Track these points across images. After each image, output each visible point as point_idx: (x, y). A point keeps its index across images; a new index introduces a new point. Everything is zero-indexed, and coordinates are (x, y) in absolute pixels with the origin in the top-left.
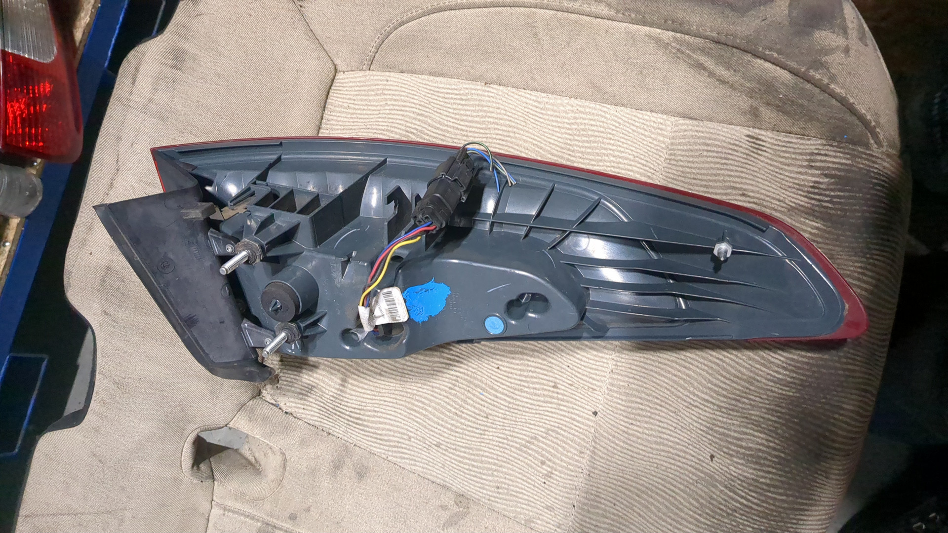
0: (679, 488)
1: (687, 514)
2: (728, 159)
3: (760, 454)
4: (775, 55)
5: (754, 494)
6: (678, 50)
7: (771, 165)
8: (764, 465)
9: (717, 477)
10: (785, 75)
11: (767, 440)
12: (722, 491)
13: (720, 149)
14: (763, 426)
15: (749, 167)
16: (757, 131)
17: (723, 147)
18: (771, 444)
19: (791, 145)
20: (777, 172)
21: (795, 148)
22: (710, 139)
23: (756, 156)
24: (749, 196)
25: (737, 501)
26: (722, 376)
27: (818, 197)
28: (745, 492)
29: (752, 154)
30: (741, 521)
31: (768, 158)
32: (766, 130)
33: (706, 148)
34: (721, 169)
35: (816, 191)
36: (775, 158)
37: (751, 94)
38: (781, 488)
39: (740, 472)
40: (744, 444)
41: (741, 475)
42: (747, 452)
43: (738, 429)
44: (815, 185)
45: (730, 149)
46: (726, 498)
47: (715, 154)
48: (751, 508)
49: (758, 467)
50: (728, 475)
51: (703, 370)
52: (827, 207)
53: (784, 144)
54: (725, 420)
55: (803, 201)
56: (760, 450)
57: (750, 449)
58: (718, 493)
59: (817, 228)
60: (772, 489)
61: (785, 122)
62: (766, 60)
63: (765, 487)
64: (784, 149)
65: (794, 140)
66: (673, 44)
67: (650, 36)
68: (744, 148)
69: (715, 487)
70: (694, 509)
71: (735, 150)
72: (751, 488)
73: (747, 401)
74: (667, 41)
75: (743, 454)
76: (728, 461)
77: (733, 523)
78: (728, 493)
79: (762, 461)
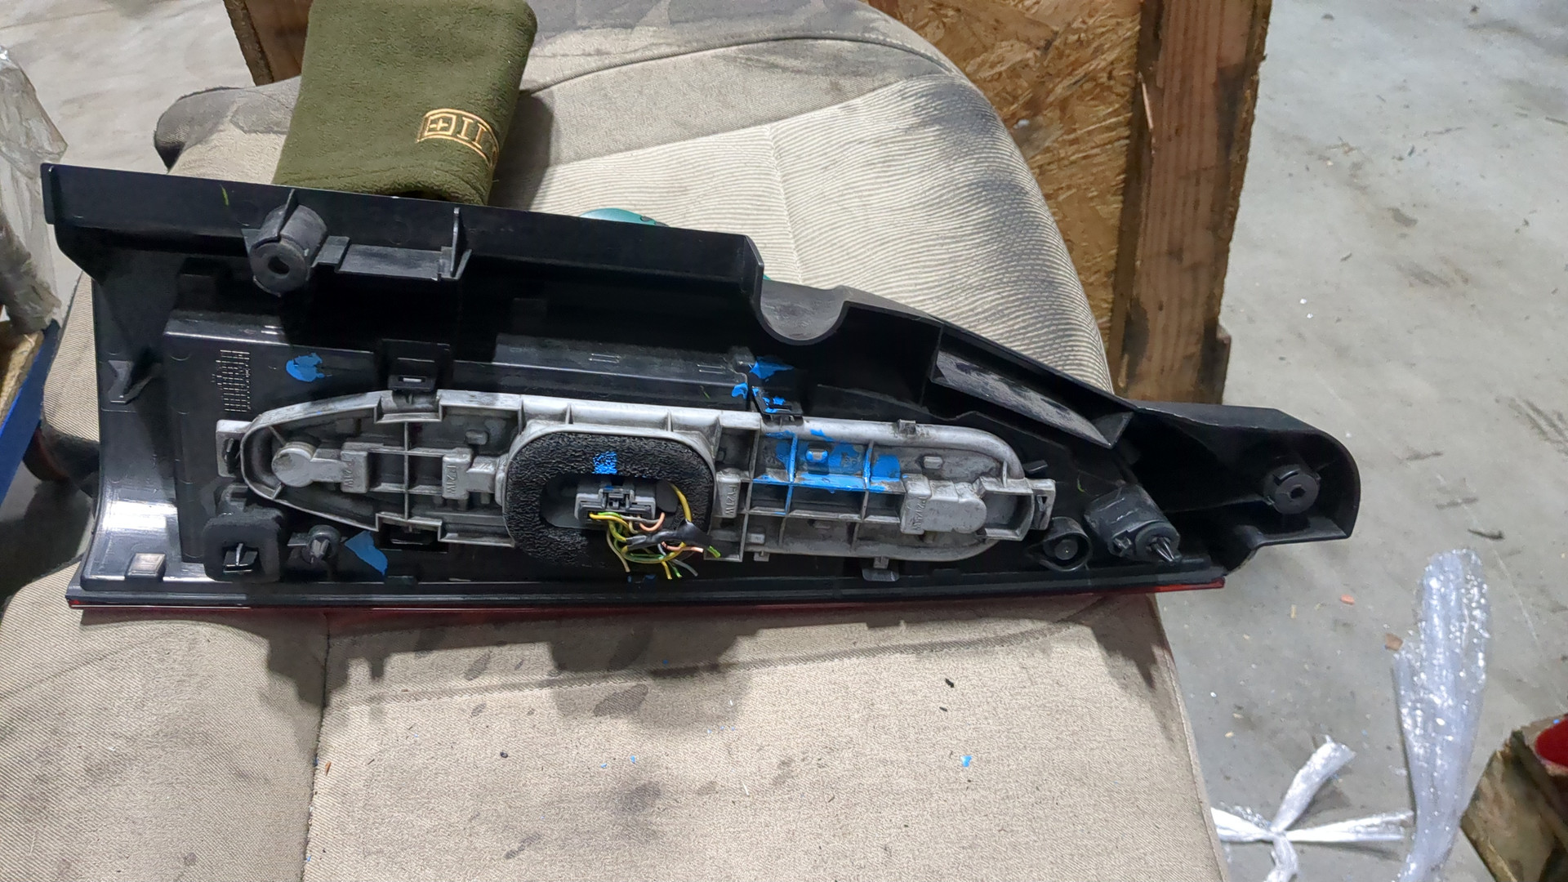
4: (831, 32)
6: (747, 59)
10: (847, 44)
11: (999, 293)
18: (1004, 294)
26: (926, 272)
37: (825, 71)
38: (1037, 323)
40: (980, 310)
42: (987, 314)
43: (967, 302)
44: (917, 106)
51: (906, 280)
54: (950, 304)
55: (913, 120)
59: (938, 130)
60: (1030, 329)
61: (867, 83)
62: (825, 38)
66: (740, 56)
67: (717, 57)
73: (960, 277)
74: (734, 55)
75: (986, 318)
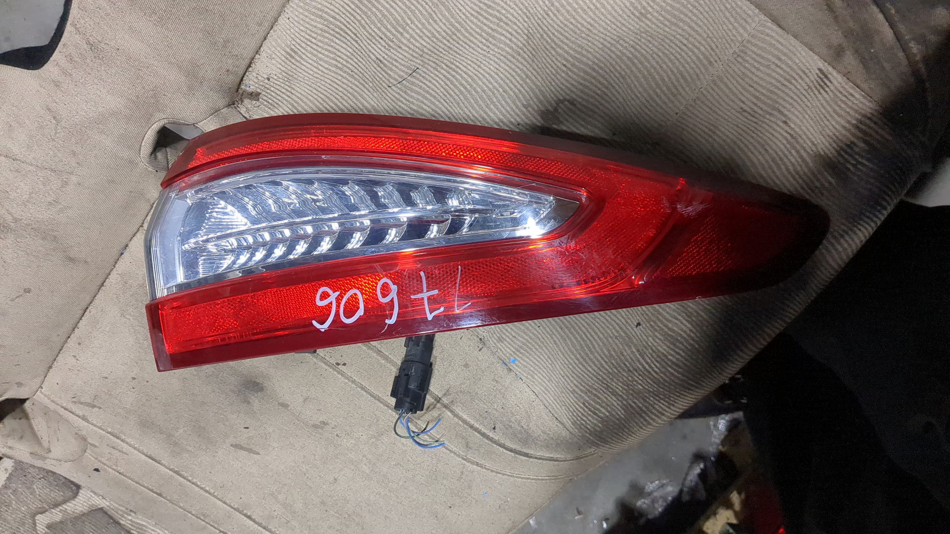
0: (598, 336)
1: (595, 357)
2: (791, 83)
3: (679, 338)
5: (658, 365)
7: (823, 107)
8: (678, 347)
9: (635, 341)
12: (632, 352)
13: (788, 70)
14: (693, 318)
15: (805, 100)
16: (830, 69)
17: (792, 69)
19: (852, 99)
20: (825, 117)
21: (853, 103)
22: (785, 54)
23: (816, 92)
24: (789, 126)
25: (641, 364)
27: (846, 156)
28: (652, 361)
29: (814, 89)
30: (636, 379)
31: (825, 99)
32: (839, 72)
33: (777, 62)
34: (779, 89)
35: (849, 151)
36: (831, 103)
39: (655, 344)
41: (655, 347)
45: (798, 74)
46: (634, 359)
47: (781, 72)
48: (649, 372)
49: (672, 346)
50: (644, 343)
52: (849, 169)
53: (846, 94)
56: (681, 335)
57: (673, 331)
58: (629, 352)
63: (670, 363)
64: (844, 99)
65: (858, 96)
68: (810, 79)
69: (630, 347)
70: (603, 356)
71: (801, 77)
72: (658, 359)
76: (651, 333)
77: (630, 378)
78: (638, 356)
79: (678, 344)
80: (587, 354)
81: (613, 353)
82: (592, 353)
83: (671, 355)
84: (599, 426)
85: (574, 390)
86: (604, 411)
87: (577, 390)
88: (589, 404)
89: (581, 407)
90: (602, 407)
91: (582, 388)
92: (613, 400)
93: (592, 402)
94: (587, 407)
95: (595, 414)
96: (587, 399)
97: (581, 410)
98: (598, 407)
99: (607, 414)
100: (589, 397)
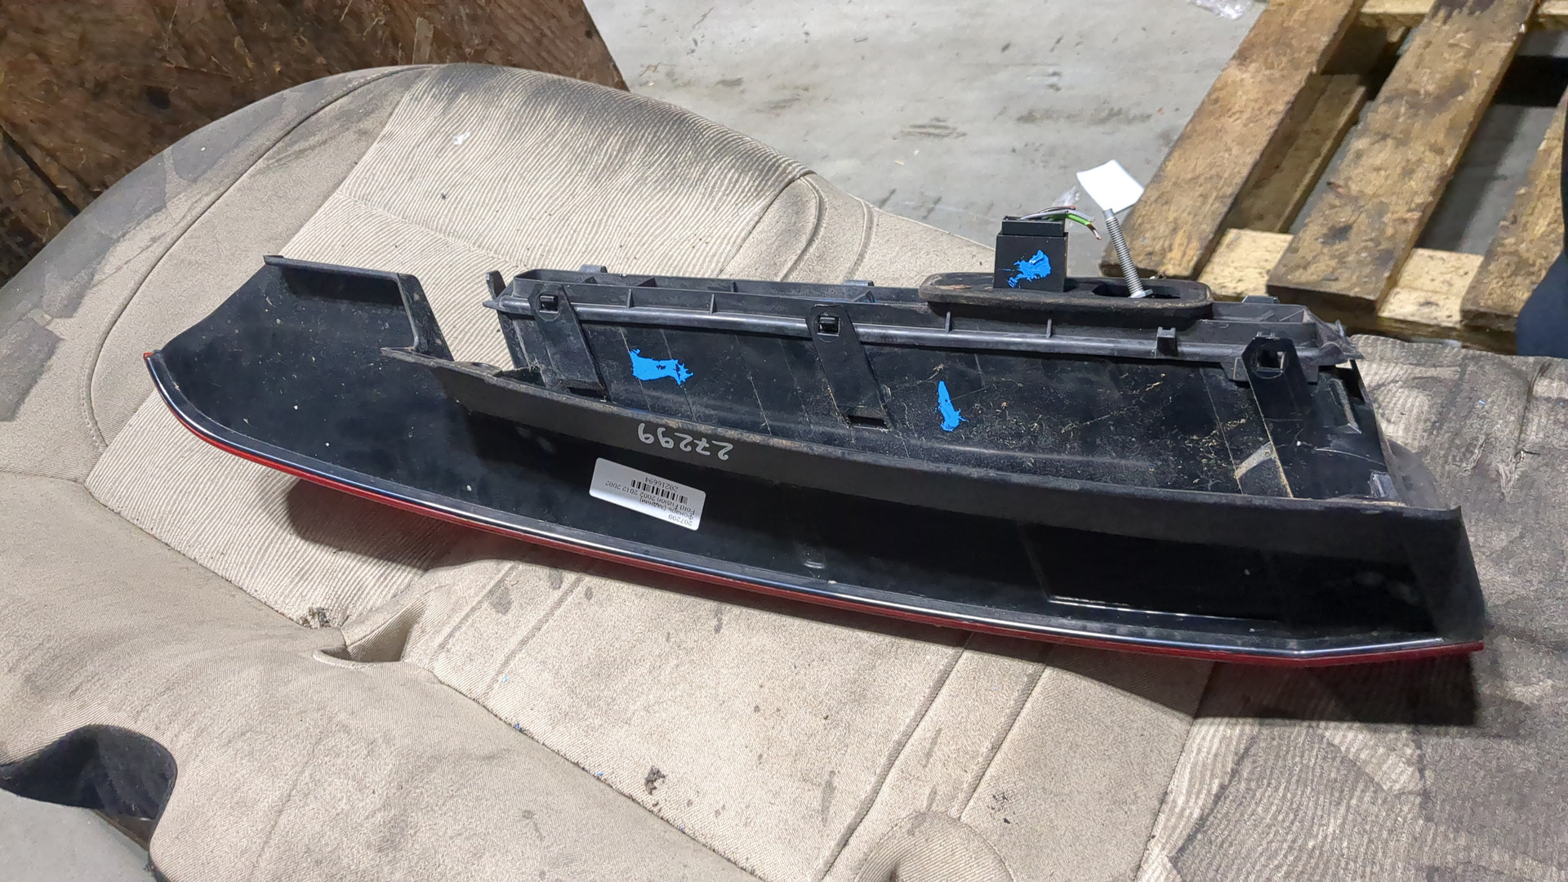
1: (668, 202)
3: (627, 141)
5: (660, 148)
12: (652, 173)
14: (604, 137)
16: (380, 136)
19: (401, 111)
22: (367, 166)
25: (663, 161)
27: (443, 96)
28: (657, 154)
30: (682, 159)
64: (399, 118)
69: (648, 177)
70: (664, 196)
72: (654, 149)
77: (683, 164)
80: (666, 211)
81: (659, 188)
82: (664, 207)
83: (646, 140)
84: (753, 174)
85: (715, 209)
86: (730, 175)
87: (712, 207)
88: (726, 190)
89: (733, 197)
90: (725, 177)
91: (708, 203)
92: (714, 170)
93: (723, 188)
94: (731, 192)
95: (737, 181)
96: (720, 194)
97: (737, 195)
98: (727, 181)
99: (733, 170)
100: (718, 192)
